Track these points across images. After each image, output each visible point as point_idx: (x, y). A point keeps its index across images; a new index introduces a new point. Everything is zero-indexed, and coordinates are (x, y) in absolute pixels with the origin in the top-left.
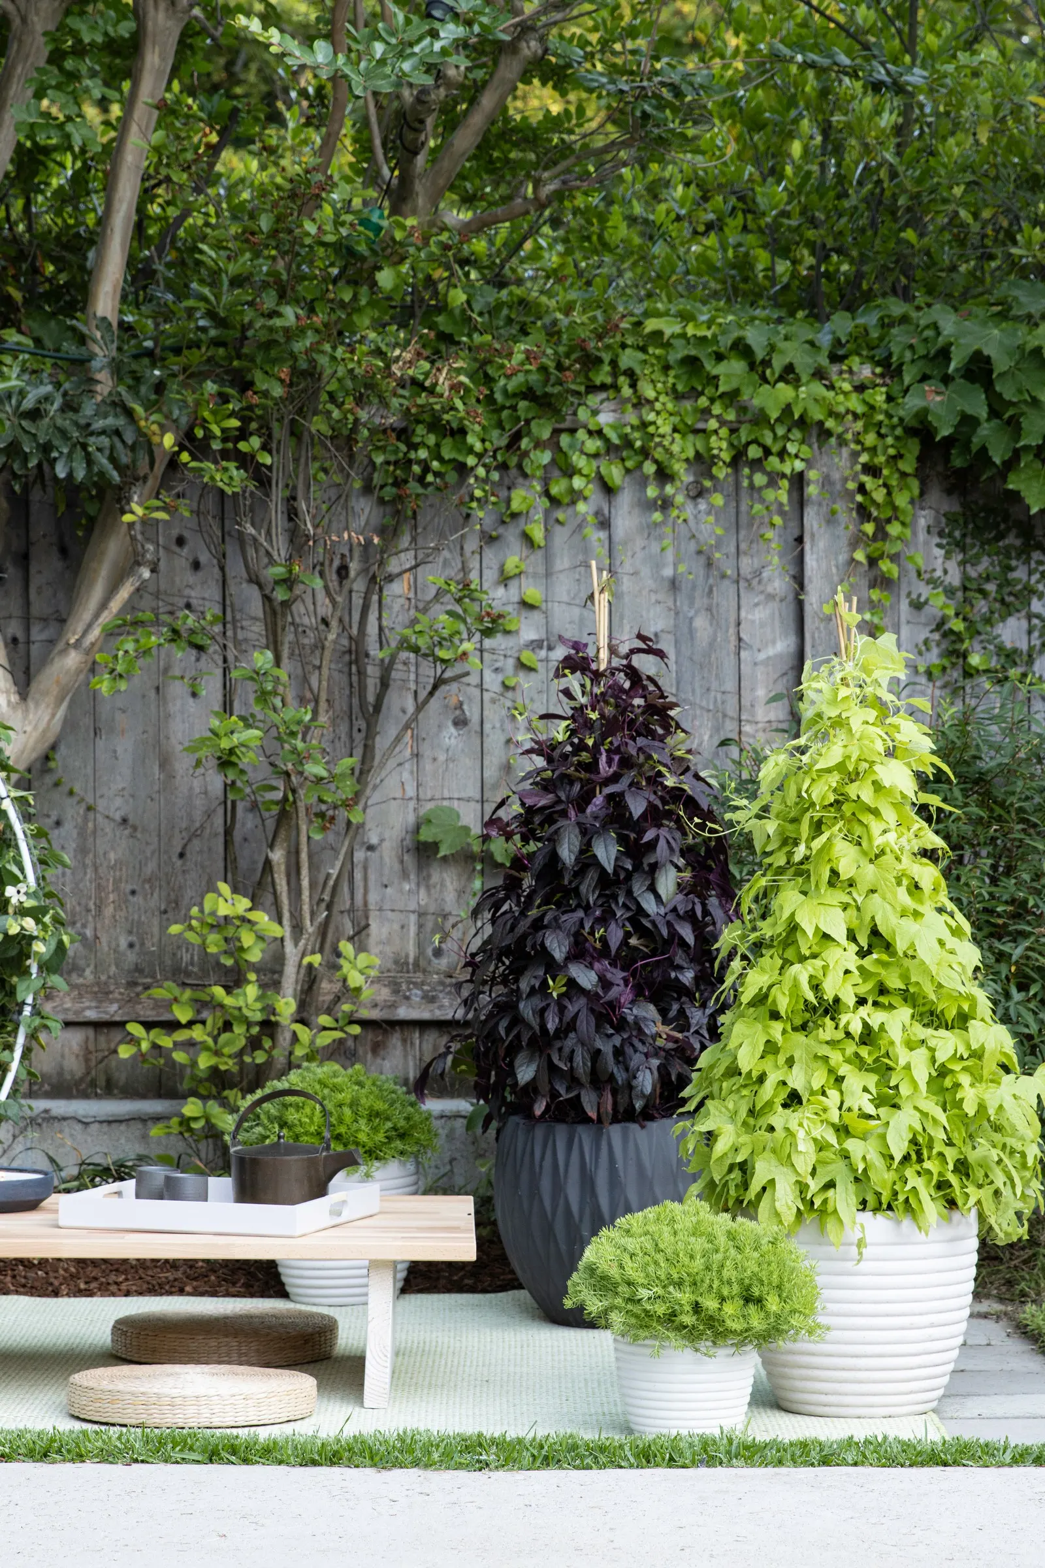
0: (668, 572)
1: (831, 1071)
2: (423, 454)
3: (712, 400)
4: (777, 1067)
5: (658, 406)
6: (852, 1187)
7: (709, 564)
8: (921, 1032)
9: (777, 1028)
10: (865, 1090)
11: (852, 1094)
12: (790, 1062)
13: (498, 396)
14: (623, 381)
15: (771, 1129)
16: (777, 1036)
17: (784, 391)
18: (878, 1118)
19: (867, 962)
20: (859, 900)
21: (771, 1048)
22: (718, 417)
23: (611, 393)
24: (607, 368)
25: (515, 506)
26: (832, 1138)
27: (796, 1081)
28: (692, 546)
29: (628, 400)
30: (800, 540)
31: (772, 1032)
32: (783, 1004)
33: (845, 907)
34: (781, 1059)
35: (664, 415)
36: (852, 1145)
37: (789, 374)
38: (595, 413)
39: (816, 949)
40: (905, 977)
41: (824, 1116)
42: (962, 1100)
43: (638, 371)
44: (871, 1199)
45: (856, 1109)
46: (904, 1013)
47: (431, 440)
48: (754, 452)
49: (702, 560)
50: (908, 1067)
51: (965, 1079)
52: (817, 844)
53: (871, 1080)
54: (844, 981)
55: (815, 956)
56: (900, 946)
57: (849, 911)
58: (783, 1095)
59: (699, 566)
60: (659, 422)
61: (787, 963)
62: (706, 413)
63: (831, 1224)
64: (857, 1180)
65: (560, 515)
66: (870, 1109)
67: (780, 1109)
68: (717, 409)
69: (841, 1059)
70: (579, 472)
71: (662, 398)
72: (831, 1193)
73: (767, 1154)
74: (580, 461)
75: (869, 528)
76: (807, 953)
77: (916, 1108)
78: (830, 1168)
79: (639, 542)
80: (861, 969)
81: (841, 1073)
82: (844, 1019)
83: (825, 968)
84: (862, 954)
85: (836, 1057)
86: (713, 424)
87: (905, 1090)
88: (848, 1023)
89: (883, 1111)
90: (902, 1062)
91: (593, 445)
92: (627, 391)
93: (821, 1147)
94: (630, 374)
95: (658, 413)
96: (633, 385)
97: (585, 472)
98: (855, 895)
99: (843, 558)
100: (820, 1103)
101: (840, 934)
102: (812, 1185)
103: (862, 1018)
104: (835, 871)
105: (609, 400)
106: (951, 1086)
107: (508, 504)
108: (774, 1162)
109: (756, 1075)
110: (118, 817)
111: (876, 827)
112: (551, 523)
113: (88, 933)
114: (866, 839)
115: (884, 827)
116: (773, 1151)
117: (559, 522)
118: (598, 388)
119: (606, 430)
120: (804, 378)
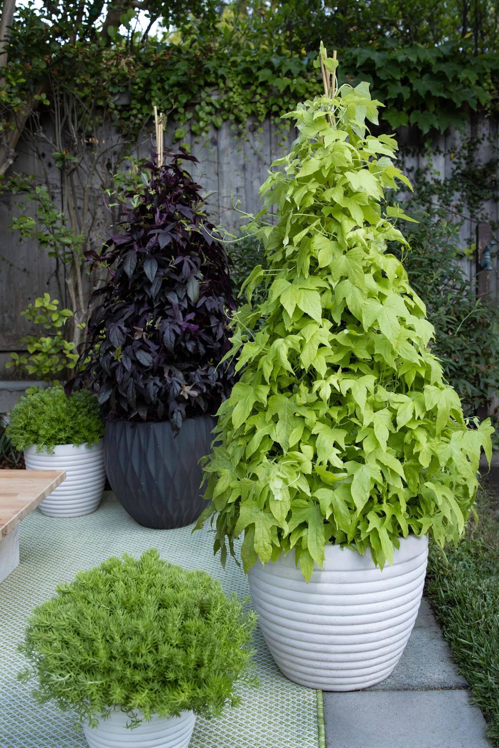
0: (242, 162)
1: (307, 429)
2: (135, 112)
3: (257, 87)
4: (265, 422)
5: (234, 90)
6: (321, 529)
7: (259, 159)
8: (384, 394)
9: (265, 391)
10: (336, 445)
11: (324, 450)
12: (275, 419)
13: (167, 87)
14: (220, 81)
15: (255, 477)
16: (263, 398)
17: (287, 81)
18: (345, 471)
19: (340, 337)
20: (334, 285)
21: (257, 409)
22: (260, 95)
23: (216, 87)
24: (213, 75)
25: (177, 135)
26: (306, 489)
27: (278, 435)
28: (252, 151)
29: (222, 89)
31: (260, 395)
32: (268, 370)
33: (323, 291)
34: (269, 416)
35: (237, 94)
36: (323, 495)
37: (289, 74)
38: (209, 96)
39: (297, 326)
40: (370, 349)
41: (299, 469)
42: (418, 454)
43: (226, 76)
44: (338, 536)
45: (325, 463)
46: (370, 380)
47: (139, 106)
48: (275, 108)
49: (256, 157)
50: (371, 426)
51: (421, 436)
52: (297, 238)
53: (341, 437)
54: (318, 353)
55: (296, 332)
56: (366, 323)
57: (326, 295)
58: (268, 447)
59: (254, 160)
60: (235, 96)
61: (274, 337)
62: (255, 93)
63: (303, 560)
64: (326, 522)
65: (196, 139)
66: (338, 463)
67: (265, 460)
68: (259, 91)
69: (315, 418)
70: (202, 119)
71: (236, 87)
72: (304, 533)
73: (250, 501)
74: (202, 114)
76: (290, 329)
77: (378, 461)
78: (304, 512)
79: (230, 150)
80: (334, 343)
81: (314, 432)
82: (317, 384)
83: (302, 344)
84: (334, 330)
85: (311, 417)
86: (258, 97)
87: (368, 447)
88: (320, 389)
89: (349, 465)
90: (366, 423)
91: (208, 109)
92: (222, 85)
93: (296, 494)
94: (223, 78)
95: (234, 93)
96: (224, 83)
97: (205, 119)
98: (331, 282)
100: (295, 457)
101: (316, 313)
102: (287, 529)
103: (331, 385)
104: (314, 261)
105: (215, 90)
106: (409, 442)
107: (174, 135)
108: (255, 509)
109: (248, 427)
110: (22, 268)
111: (348, 225)
112: (193, 143)
113: (13, 315)
114: (339, 234)
115: (353, 225)
116: (254, 498)
117: (196, 143)
118: (211, 85)
119: (214, 102)
120: (295, 75)
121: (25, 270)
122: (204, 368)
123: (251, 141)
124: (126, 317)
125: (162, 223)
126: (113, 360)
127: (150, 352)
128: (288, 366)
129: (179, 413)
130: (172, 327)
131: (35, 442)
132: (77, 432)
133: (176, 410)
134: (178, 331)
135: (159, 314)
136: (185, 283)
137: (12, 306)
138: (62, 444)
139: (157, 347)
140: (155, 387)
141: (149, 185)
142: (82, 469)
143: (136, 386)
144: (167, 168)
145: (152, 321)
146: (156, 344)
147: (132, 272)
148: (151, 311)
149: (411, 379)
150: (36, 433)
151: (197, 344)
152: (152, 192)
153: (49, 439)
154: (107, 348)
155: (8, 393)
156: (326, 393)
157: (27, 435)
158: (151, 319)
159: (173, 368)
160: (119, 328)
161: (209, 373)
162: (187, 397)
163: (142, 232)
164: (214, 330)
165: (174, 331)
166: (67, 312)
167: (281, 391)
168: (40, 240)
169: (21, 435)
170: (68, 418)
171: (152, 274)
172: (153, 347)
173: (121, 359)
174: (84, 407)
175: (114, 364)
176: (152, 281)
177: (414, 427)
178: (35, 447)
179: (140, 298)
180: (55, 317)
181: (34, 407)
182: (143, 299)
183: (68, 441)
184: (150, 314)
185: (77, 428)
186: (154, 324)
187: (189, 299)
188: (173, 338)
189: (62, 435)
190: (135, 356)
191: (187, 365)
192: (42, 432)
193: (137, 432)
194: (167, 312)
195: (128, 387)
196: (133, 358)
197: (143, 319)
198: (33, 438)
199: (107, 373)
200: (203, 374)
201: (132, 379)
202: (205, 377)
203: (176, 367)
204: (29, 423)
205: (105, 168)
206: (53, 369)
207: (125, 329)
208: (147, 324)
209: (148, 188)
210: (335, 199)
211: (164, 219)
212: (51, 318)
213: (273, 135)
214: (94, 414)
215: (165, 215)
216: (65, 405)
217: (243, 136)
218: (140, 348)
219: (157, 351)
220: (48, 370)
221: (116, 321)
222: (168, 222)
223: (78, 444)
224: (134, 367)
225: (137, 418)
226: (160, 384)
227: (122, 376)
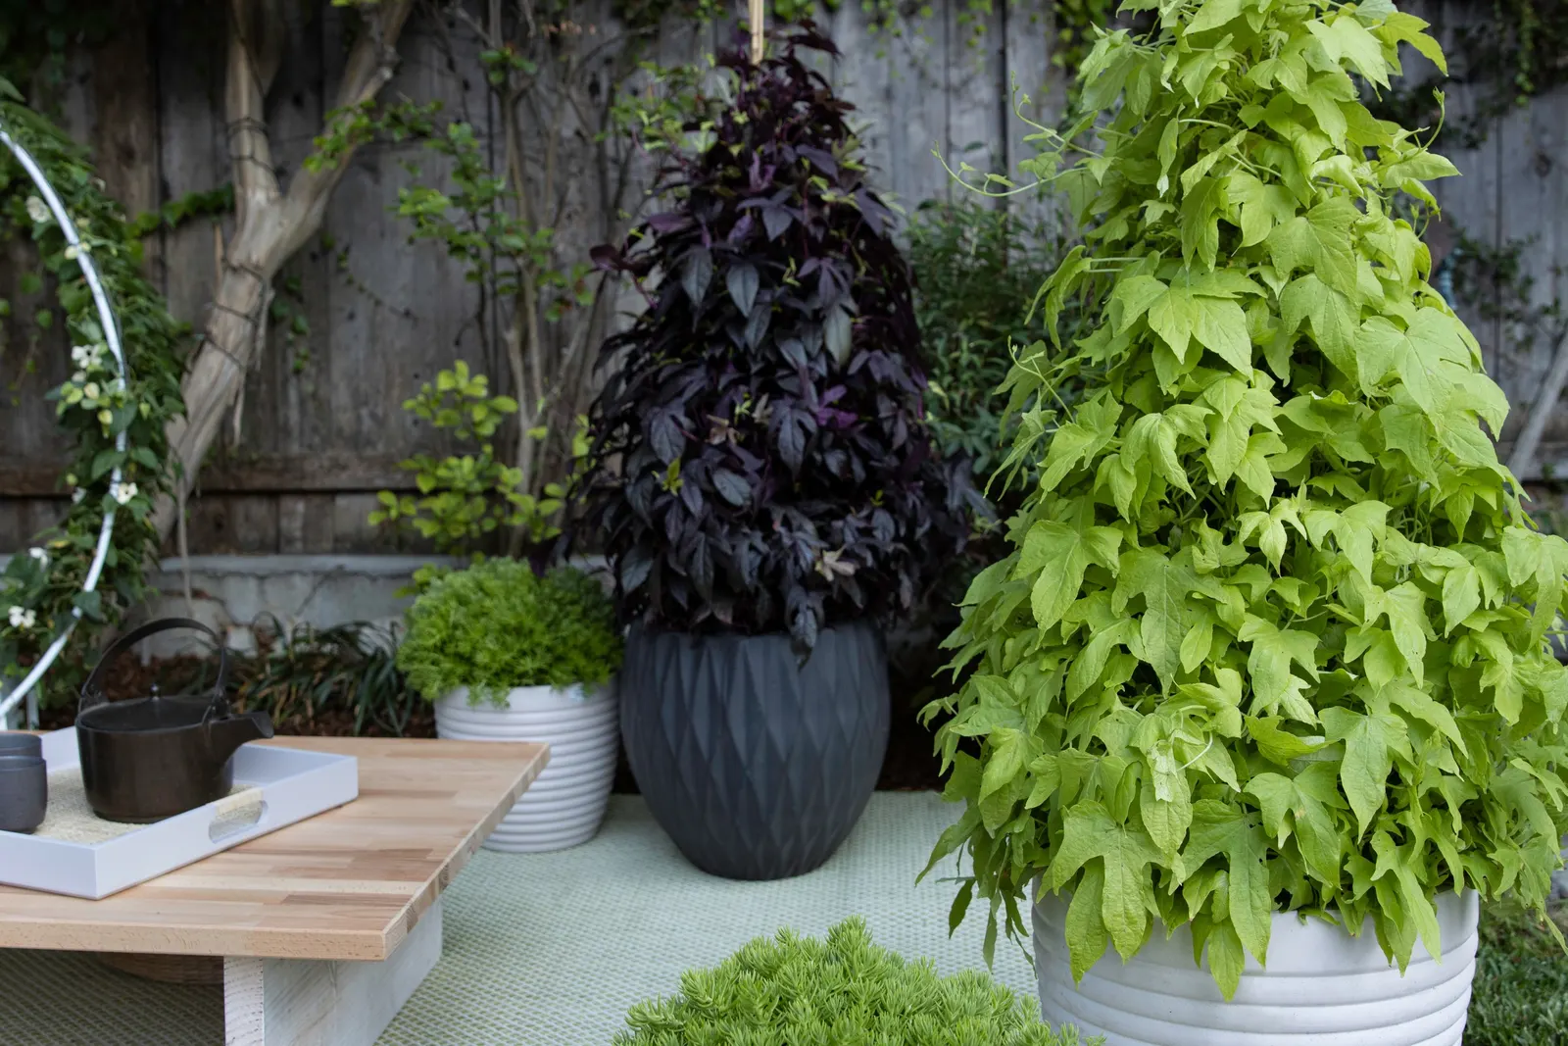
0: (883, 82)
1: (1220, 630)
4: (1110, 616)
6: (1262, 873)
7: (922, 75)
8: (1406, 550)
9: (1110, 540)
10: (1296, 669)
11: (1270, 679)
12: (1137, 609)
15: (1098, 747)
16: (1111, 556)
18: (1319, 731)
19: (1294, 409)
20: (1277, 288)
21: (1097, 580)
26: (1227, 773)
27: (1149, 644)
28: (906, 59)
30: (1003, 53)
31: (1100, 548)
32: (1125, 492)
33: (1247, 301)
34: (1119, 600)
36: (1269, 789)
39: (1190, 383)
40: (1369, 440)
41: (1211, 725)
42: (1491, 691)
44: (1297, 891)
45: (1274, 710)
46: (1371, 514)
49: (915, 73)
50: (1384, 622)
51: (1498, 648)
52: (1191, 177)
53: (1306, 649)
54: (1251, 445)
55: (1187, 398)
56: (1367, 378)
57: (1254, 311)
58: (1123, 676)
59: (911, 77)
61: (1131, 413)
63: (1215, 949)
64: (1272, 855)
66: (1303, 712)
67: (1118, 706)
69: (1241, 605)
72: (1219, 881)
73: (1087, 802)
75: (1067, 35)
76: (1174, 392)
77: (1396, 708)
78: (1218, 830)
79: (857, 56)
80: (1281, 421)
81: (1243, 636)
82: (1249, 523)
83: (1212, 421)
84: (1283, 393)
85: (1230, 602)
87: (1376, 672)
88: (1257, 533)
89: (1329, 717)
90: (1371, 615)
93: (1201, 785)
98: (1267, 279)
99: (1042, 65)
100: (1202, 698)
101: (1238, 354)
102: (1181, 871)
103: (1285, 523)
104: (1230, 232)
106: (1469, 663)
108: (1101, 822)
109: (1067, 630)
110: (402, 309)
111: (1309, 146)
113: (380, 411)
114: (1288, 167)
115: (1324, 146)
116: (1100, 795)
121: (407, 314)
122: (864, 513)
123: (905, 37)
124: (688, 394)
125: (765, 185)
126: (658, 491)
127: (743, 474)
128: (1180, 478)
129: (810, 614)
130: (798, 415)
131: (467, 680)
132: (560, 659)
133: (802, 607)
134: (811, 424)
135: (761, 390)
136: (818, 319)
137: (378, 391)
138: (527, 685)
139: (759, 463)
140: (752, 555)
141: (731, 102)
142: (568, 742)
143: (714, 551)
144: (772, 64)
145: (747, 404)
146: (758, 456)
147: (702, 292)
148: (745, 381)
149: (1461, 514)
150: (467, 660)
151: (849, 458)
152: (741, 118)
153: (496, 674)
154: (644, 463)
155: (367, 583)
156: (1274, 542)
157: (447, 665)
158: (746, 400)
159: (793, 513)
160: (674, 418)
161: (874, 523)
162: (830, 577)
163: (719, 207)
164: (886, 426)
165: (801, 425)
166: (506, 404)
167: (1145, 541)
168: (450, 242)
169: (433, 663)
170: (540, 627)
171: (746, 299)
172: (751, 463)
173: (679, 490)
174: (573, 602)
175: (661, 501)
176: (746, 313)
177: (1480, 626)
178: (463, 693)
179: (718, 352)
180: (479, 413)
181: (462, 601)
182: (724, 355)
183: (540, 678)
184: (742, 388)
185: (560, 650)
186: (752, 409)
187: (829, 356)
188: (801, 441)
189: (528, 665)
190: (711, 481)
191: (822, 507)
192: (481, 658)
193: (705, 658)
194: (782, 384)
195: (695, 551)
196: (706, 487)
197: (726, 400)
198: (461, 670)
199: (642, 521)
200: (862, 525)
201: (702, 535)
202: (867, 532)
203: (796, 508)
204: (451, 638)
205: (586, 93)
206: (474, 527)
207: (685, 421)
208: (738, 410)
209: (730, 109)
210: (1285, 83)
211: (769, 176)
212: (470, 415)
214: (597, 620)
215: (771, 169)
216: (531, 598)
217: (888, 25)
218: (724, 465)
219: (760, 472)
220: (463, 530)
221: (665, 404)
222: (778, 184)
223: (562, 685)
224: (708, 506)
225: (712, 627)
226: (763, 548)
227: (681, 528)
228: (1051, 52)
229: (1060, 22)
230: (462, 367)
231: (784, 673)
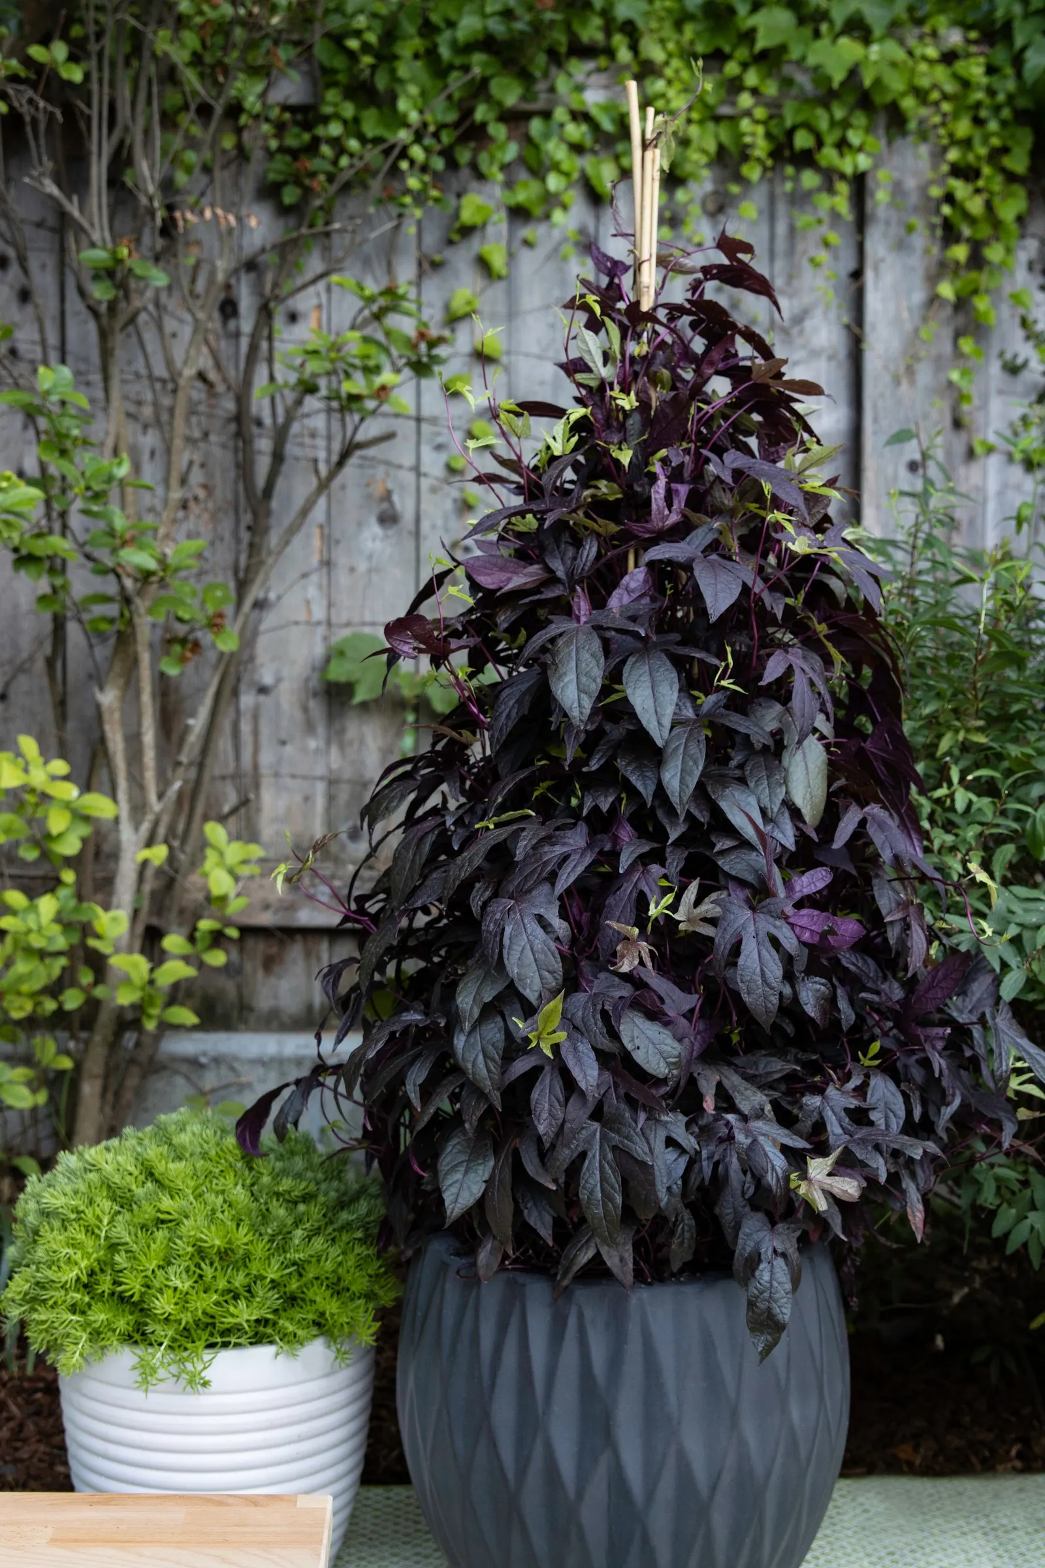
2: (335, 129)
3: (745, 66)
5: (669, 72)
13: (445, 52)
14: (620, 42)
17: (849, 49)
22: (755, 92)
23: (603, 61)
24: (597, 21)
25: (468, 215)
29: (626, 67)
30: (857, 275)
35: (677, 86)
37: (858, 28)
38: (580, 88)
43: (640, 23)
47: (348, 110)
48: (802, 140)
60: (671, 93)
62: (734, 86)
65: (527, 232)
68: (751, 78)
70: (556, 167)
71: (676, 63)
74: (556, 150)
75: (960, 252)
86: (745, 100)
91: (575, 131)
92: (624, 55)
94: (630, 30)
95: (669, 82)
96: (634, 48)
97: (565, 166)
99: (919, 297)
105: (599, 70)
107: (456, 215)
112: (516, 244)
117: (527, 243)
118: (585, 51)
119: (595, 112)
120: (877, 32)
122: (855, 1081)
124: (566, 880)
125: (674, 518)
126: (514, 1047)
127: (667, 1023)
129: (780, 1262)
130: (767, 924)
131: (138, 1336)
132: (292, 1300)
133: (766, 1250)
134: (790, 942)
135: (687, 874)
136: (776, 749)
138: (237, 1345)
139: (691, 1001)
140: (671, 1155)
141: (606, 372)
143: (623, 1156)
144: (675, 311)
145: (669, 899)
146: (685, 986)
147: (588, 704)
148: (656, 856)
150: (138, 1307)
152: (627, 402)
153: (186, 1332)
154: (488, 998)
157: (99, 1315)
158: (665, 891)
159: (733, 1080)
160: (540, 919)
161: (871, 1099)
162: (822, 1205)
163: (590, 550)
165: (775, 942)
166: (100, 805)
168: (16, 550)
169: (73, 1309)
170: (259, 1249)
171: (659, 714)
172: (677, 1000)
173: (556, 1048)
174: (307, 1198)
175: (521, 1066)
176: (660, 743)
178: (125, 1358)
179: (605, 806)
180: (57, 822)
181: (124, 1201)
182: (614, 808)
183: (259, 1334)
184: (655, 868)
185: (294, 1285)
186: (674, 907)
187: (796, 814)
188: (775, 970)
189: (243, 1313)
190: (614, 1035)
191: (778, 1067)
192: (163, 1305)
193: (572, 1322)
194: (724, 863)
195: (583, 1155)
196: (606, 1044)
197: (627, 888)
198: (123, 1323)
199: (481, 1095)
200: (853, 1103)
201: (596, 1125)
202: (859, 1117)
203: (737, 1068)
204: (104, 1265)
206: (47, 1002)
207: (560, 926)
208: (653, 911)
209: (603, 386)
211: (679, 503)
212: (42, 822)
213: (781, 228)
214: (347, 1227)
215: (683, 490)
216: (240, 1194)
218: (636, 1005)
219: (689, 1015)
221: (520, 895)
222: (695, 517)
223: (291, 1340)
224: (608, 1077)
226: (689, 1142)
227: (560, 1115)
228: (933, 279)
229: (949, 234)
230: (28, 745)
231: (708, 1346)
